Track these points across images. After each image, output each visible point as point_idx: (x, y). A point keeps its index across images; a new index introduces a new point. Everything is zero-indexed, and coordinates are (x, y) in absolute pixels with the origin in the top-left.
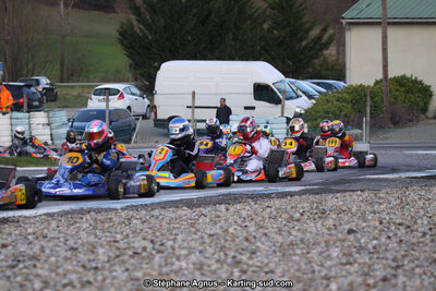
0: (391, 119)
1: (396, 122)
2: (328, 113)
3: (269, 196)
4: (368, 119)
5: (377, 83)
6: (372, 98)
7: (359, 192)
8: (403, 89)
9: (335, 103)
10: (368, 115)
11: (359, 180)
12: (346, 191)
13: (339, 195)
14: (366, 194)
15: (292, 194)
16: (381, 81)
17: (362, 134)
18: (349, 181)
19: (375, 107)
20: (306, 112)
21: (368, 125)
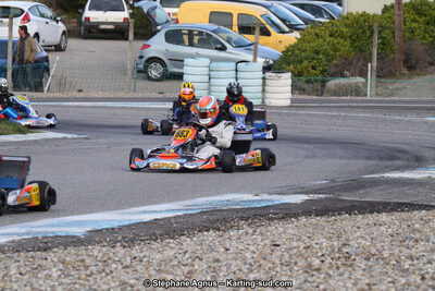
0: (405, 62)
1: (412, 65)
2: (317, 53)
4: (375, 64)
5: (386, 9)
6: (380, 32)
8: (422, 19)
9: (328, 39)
10: (375, 60)
16: (392, 6)
17: (365, 85)
19: (384, 44)
21: (375, 73)
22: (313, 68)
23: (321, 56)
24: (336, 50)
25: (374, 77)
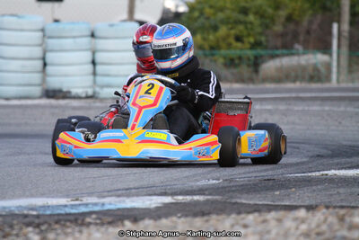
2: (245, 11)
3: (79, 220)
4: (346, 27)
7: (302, 213)
10: (346, 17)
11: (309, 182)
12: (270, 208)
13: (251, 218)
14: (319, 215)
15: (135, 216)
17: (328, 66)
18: (283, 185)
20: (192, 8)
21: (345, 43)
22: (238, 39)
23: (251, 18)
24: (277, 7)
25: (345, 50)
